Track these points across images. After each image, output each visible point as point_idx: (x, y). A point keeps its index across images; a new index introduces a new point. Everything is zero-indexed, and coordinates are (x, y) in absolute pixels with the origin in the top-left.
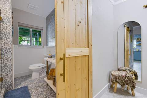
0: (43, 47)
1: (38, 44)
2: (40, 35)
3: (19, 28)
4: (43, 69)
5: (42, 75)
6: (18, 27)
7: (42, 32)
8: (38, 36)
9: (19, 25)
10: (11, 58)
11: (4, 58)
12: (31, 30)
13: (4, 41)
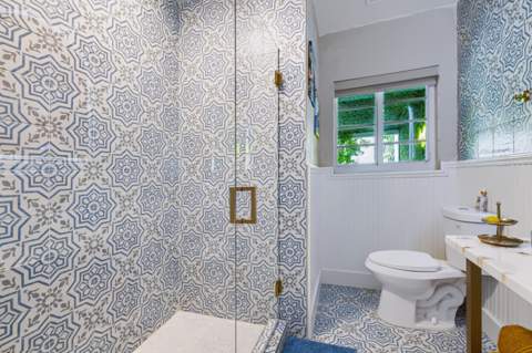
0: (438, 168)
1: (412, 154)
2: (420, 109)
3: (339, 103)
4: (436, 289)
5: (434, 320)
6: (336, 100)
7: (430, 92)
8: (411, 117)
9: (338, 92)
10: (302, 216)
11: (286, 214)
12: (380, 96)
13: (285, 156)
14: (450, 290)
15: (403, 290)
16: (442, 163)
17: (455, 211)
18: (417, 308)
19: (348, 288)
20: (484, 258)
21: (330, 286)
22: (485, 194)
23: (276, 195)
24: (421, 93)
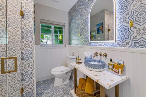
0: (65, 46)
2: (61, 32)
3: (41, 26)
5: (66, 81)
6: (40, 24)
7: (63, 28)
8: (58, 34)
9: (41, 22)
10: (32, 63)
11: (25, 63)
12: (53, 26)
13: (25, 42)
14: (69, 73)
15: (60, 77)
16: (66, 45)
17: (69, 56)
18: (63, 80)
19: (45, 80)
20: (78, 68)
21: (39, 82)
22: (74, 52)
23: (21, 56)
24: (62, 28)
